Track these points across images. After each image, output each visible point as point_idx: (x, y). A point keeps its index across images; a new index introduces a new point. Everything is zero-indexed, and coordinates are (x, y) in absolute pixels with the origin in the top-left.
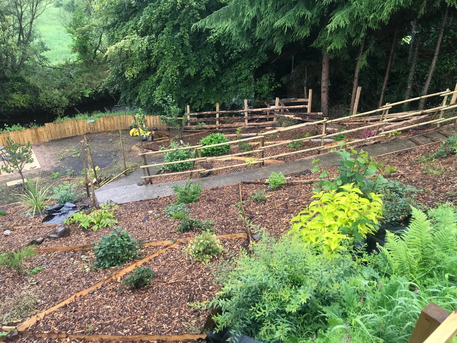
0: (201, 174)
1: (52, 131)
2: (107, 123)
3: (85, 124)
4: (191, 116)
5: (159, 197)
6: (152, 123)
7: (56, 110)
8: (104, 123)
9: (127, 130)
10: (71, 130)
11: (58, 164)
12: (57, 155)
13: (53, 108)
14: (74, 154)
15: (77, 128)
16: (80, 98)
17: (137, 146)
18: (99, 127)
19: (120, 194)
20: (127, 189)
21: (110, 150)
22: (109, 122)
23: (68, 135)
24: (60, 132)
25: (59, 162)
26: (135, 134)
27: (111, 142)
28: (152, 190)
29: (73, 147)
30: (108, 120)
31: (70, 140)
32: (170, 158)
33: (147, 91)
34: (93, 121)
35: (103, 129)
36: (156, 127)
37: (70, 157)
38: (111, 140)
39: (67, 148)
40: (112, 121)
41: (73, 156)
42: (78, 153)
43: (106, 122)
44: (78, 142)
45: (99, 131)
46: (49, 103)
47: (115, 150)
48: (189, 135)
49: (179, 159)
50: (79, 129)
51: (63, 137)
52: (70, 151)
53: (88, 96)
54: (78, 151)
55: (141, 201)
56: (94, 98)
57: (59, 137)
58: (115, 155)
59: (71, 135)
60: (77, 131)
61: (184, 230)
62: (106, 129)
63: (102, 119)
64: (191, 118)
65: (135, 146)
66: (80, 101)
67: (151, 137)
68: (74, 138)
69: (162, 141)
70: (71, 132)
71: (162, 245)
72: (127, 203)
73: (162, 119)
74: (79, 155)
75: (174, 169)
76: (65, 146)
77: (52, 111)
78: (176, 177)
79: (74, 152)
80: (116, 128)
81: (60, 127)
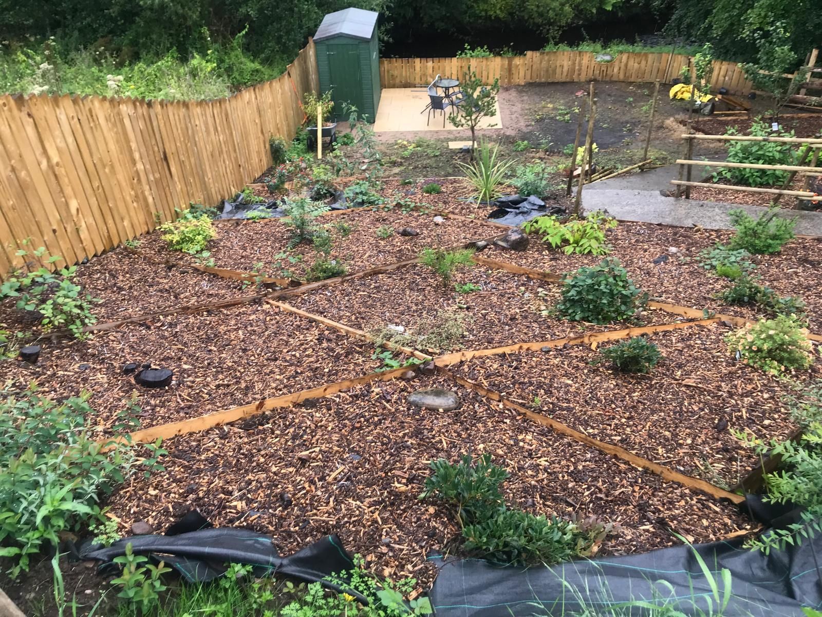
0: (802, 201)
1: (534, 67)
2: (634, 65)
3: (593, 63)
4: (814, 75)
5: (696, 226)
6: (721, 78)
7: (548, 30)
8: (626, 65)
9: (667, 86)
10: (565, 69)
11: (530, 128)
12: (532, 110)
13: (545, 25)
14: (560, 115)
15: (577, 68)
16: (594, 11)
17: (676, 120)
18: (616, 71)
19: (625, 203)
20: (639, 197)
21: (625, 118)
22: (636, 65)
23: (559, 77)
24: (547, 71)
25: (533, 123)
26: (679, 96)
27: (630, 103)
28: (685, 209)
29: (562, 102)
30: (636, 61)
31: (559, 87)
32: (741, 155)
33: (734, 8)
34: (608, 58)
35: (621, 76)
36: (727, 87)
37: (552, 118)
38: (631, 99)
39: (550, 102)
40: (643, 63)
41: (558, 118)
42: (567, 114)
43: (631, 63)
44: (572, 93)
45: (614, 79)
46: (541, 15)
47: (633, 121)
48: (795, 116)
49: (761, 161)
50: (580, 70)
51: (550, 80)
52: (554, 109)
53: (609, 8)
54: (568, 111)
55: (659, 225)
56: (620, 14)
57: (543, 80)
58: (630, 131)
59: (563, 80)
60: (576, 73)
61: (733, 301)
62: (628, 77)
63: (625, 57)
64: (813, 79)
65: (672, 119)
66: (592, 17)
67: (709, 107)
68: (567, 86)
69: (730, 118)
70: (565, 74)
71: (683, 314)
72: (633, 222)
73: (747, 72)
74: (567, 117)
75: (741, 179)
76: (548, 97)
77: (541, 30)
78: (741, 196)
79: (560, 112)
80: (647, 78)
81: (549, 61)
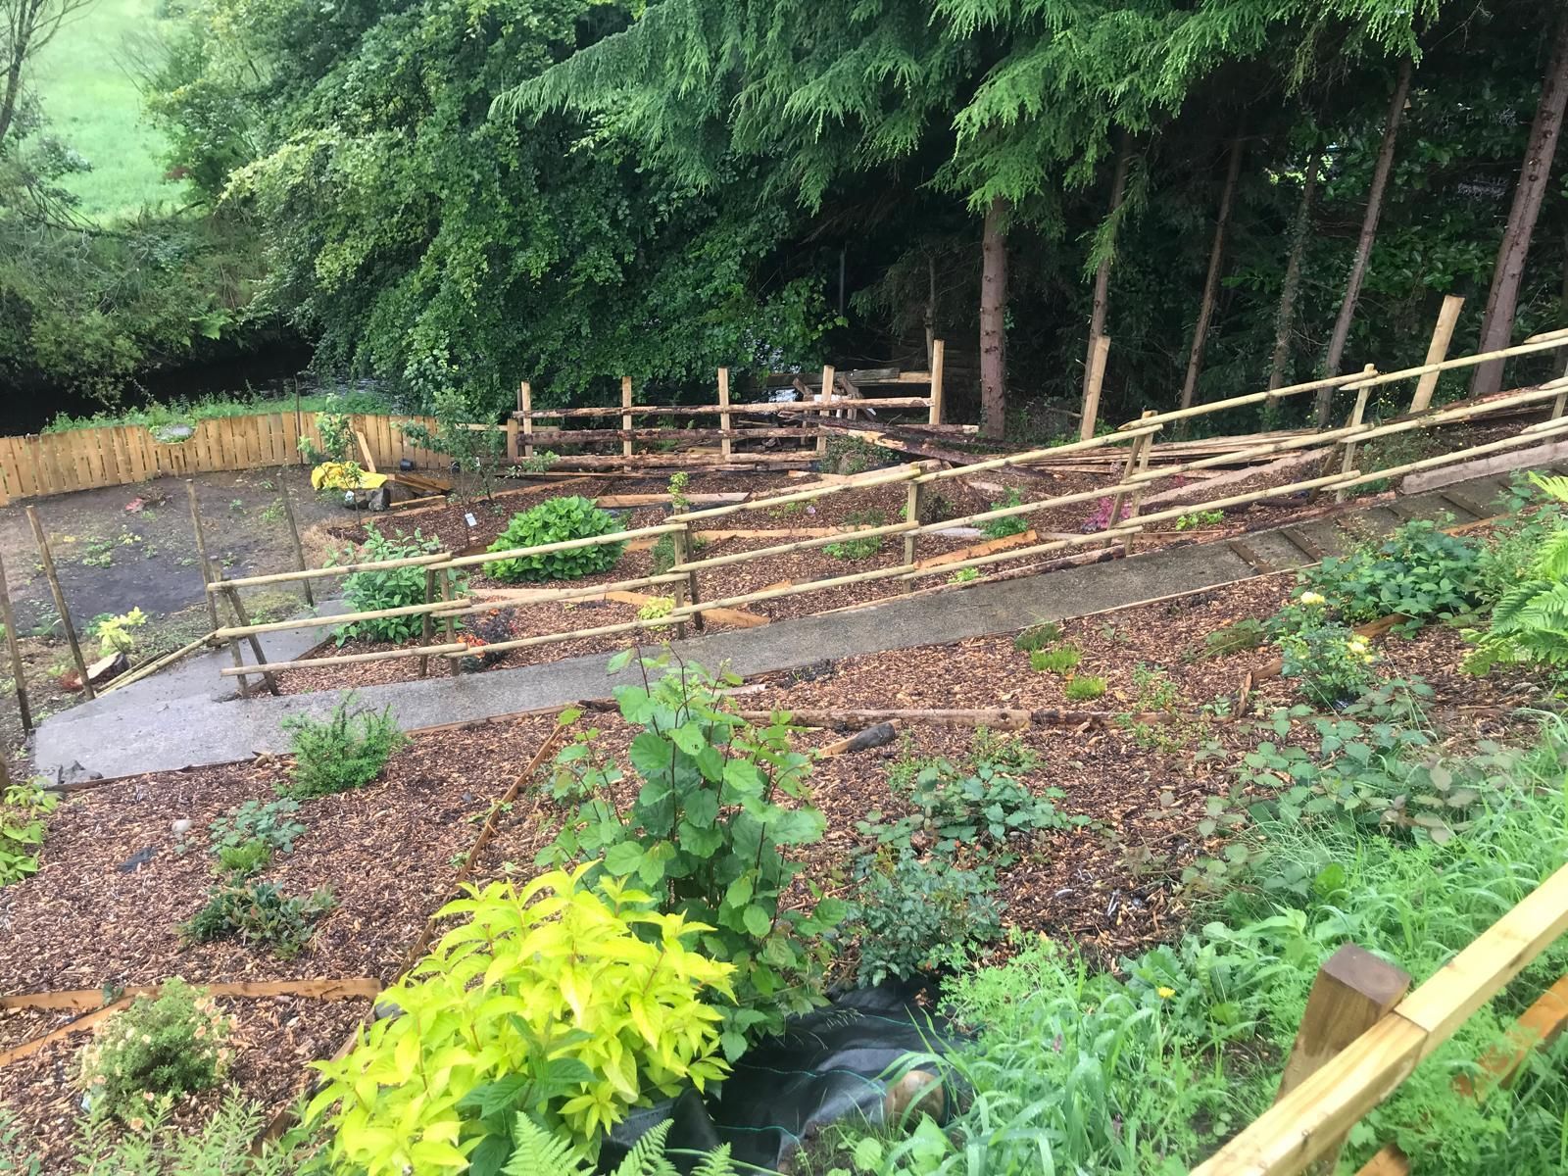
1: (23, 468)
2: (234, 440)
3: (151, 445)
4: (536, 422)
6: (396, 445)
8: (219, 440)
9: (305, 469)
10: (96, 463)
11: (21, 593)
12: (25, 556)
14: (91, 554)
15: (119, 458)
17: (322, 528)
18: (202, 454)
21: (228, 540)
22: (238, 438)
23: (84, 482)
24: (55, 471)
25: (28, 582)
26: (328, 484)
27: (236, 509)
29: (96, 527)
30: (236, 432)
31: (90, 499)
34: (184, 432)
35: (217, 463)
36: (410, 457)
37: (72, 565)
38: (239, 503)
39: (70, 532)
40: (251, 433)
41: (85, 562)
42: (106, 550)
43: (227, 437)
44: (119, 507)
45: (204, 468)
47: (245, 542)
50: (129, 461)
51: (66, 489)
52: (79, 544)
54: (108, 543)
57: (51, 490)
58: (236, 563)
59: (97, 483)
60: (122, 468)
62: (230, 462)
63: (212, 427)
64: (537, 428)
65: (314, 528)
67: (380, 497)
68: (105, 494)
69: (416, 511)
70: (97, 473)
74: (105, 558)
76: (65, 523)
79: (91, 548)
80: (268, 460)
